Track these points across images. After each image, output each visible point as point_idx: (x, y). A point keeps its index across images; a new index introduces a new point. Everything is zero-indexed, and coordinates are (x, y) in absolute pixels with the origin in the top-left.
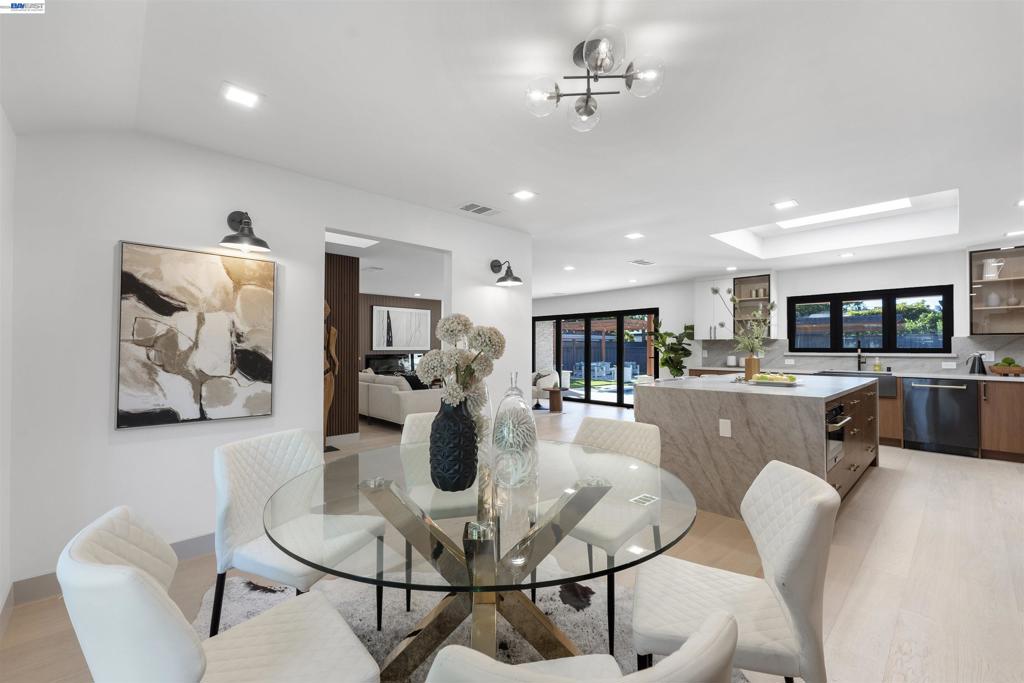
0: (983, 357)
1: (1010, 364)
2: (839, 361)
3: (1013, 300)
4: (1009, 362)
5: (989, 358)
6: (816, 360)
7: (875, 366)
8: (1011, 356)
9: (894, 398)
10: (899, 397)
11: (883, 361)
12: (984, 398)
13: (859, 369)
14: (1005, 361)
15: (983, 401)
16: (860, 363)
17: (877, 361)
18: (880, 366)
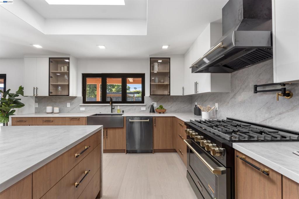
0: (154, 105)
1: (162, 108)
2: (104, 108)
3: (162, 81)
4: (161, 107)
5: (156, 105)
6: (95, 108)
7: (118, 110)
8: (161, 104)
9: (122, 128)
10: (125, 127)
11: (121, 107)
12: (154, 125)
13: (112, 112)
14: (160, 107)
15: (154, 126)
16: (112, 109)
17: (119, 108)
18: (119, 110)
